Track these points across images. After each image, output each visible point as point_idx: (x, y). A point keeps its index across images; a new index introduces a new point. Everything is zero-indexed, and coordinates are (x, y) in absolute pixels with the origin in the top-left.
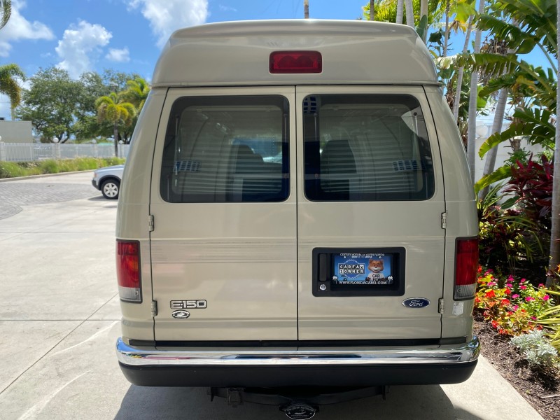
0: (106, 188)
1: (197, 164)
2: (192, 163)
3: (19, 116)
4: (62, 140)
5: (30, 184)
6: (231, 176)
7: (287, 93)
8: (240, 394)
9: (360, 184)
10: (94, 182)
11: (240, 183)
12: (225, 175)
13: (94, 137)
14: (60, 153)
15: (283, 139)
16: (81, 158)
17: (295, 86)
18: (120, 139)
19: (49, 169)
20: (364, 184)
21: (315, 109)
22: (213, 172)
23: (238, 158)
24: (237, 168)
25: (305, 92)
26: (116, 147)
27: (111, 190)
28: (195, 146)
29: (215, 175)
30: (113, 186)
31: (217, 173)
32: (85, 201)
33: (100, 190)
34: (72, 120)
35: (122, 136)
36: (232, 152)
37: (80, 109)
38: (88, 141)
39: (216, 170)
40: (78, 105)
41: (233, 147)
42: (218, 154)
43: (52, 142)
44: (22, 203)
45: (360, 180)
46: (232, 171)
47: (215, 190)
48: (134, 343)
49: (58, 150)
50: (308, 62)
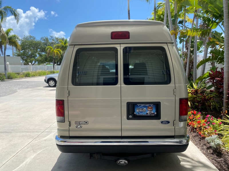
0: (50, 82)
1: (85, 72)
2: (83, 72)
3: (16, 55)
4: (32, 64)
5: (20, 81)
6: (98, 76)
7: (118, 47)
8: (100, 156)
9: (149, 79)
10: (45, 80)
11: (102, 79)
12: (97, 76)
13: (45, 63)
14: (31, 69)
15: (116, 63)
16: (40, 71)
17: (120, 44)
18: (55, 63)
19: (27, 75)
20: (150, 79)
21: (127, 52)
22: (92, 75)
23: (102, 70)
24: (101, 73)
25: (123, 46)
26: (54, 66)
27: (52, 83)
28: (85, 65)
29: (92, 76)
30: (53, 82)
31: (93, 75)
32: (42, 88)
33: (47, 83)
34: (36, 56)
35: (56, 62)
36: (99, 68)
37: (40, 51)
38: (43, 64)
39: (92, 74)
40: (39, 50)
41: (99, 66)
42: (93, 69)
43: (29, 65)
44: (17, 89)
45: (149, 77)
46: (99, 74)
47: (92, 81)
48: (62, 137)
49: (31, 68)
50: (125, 35)
